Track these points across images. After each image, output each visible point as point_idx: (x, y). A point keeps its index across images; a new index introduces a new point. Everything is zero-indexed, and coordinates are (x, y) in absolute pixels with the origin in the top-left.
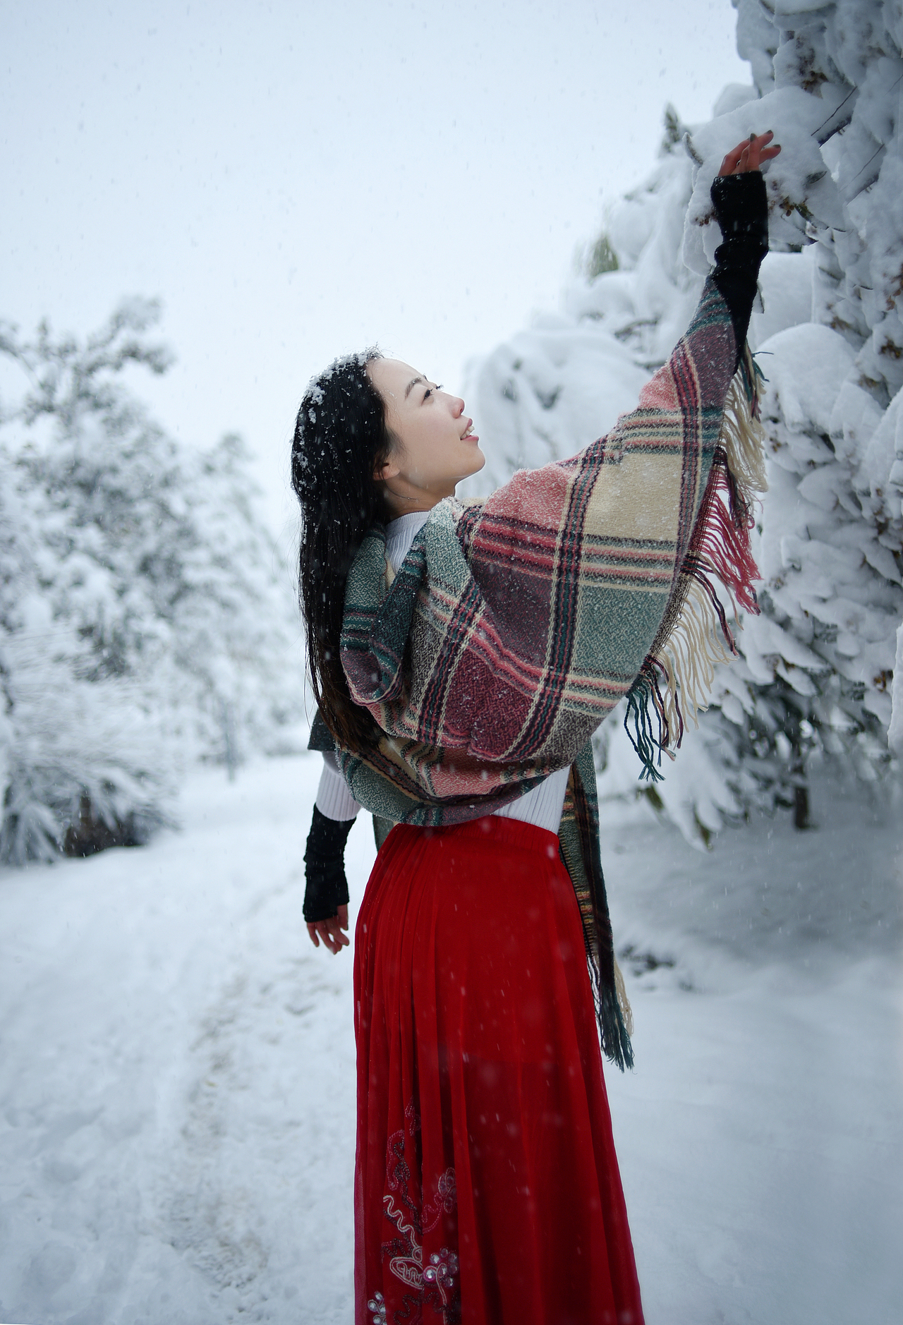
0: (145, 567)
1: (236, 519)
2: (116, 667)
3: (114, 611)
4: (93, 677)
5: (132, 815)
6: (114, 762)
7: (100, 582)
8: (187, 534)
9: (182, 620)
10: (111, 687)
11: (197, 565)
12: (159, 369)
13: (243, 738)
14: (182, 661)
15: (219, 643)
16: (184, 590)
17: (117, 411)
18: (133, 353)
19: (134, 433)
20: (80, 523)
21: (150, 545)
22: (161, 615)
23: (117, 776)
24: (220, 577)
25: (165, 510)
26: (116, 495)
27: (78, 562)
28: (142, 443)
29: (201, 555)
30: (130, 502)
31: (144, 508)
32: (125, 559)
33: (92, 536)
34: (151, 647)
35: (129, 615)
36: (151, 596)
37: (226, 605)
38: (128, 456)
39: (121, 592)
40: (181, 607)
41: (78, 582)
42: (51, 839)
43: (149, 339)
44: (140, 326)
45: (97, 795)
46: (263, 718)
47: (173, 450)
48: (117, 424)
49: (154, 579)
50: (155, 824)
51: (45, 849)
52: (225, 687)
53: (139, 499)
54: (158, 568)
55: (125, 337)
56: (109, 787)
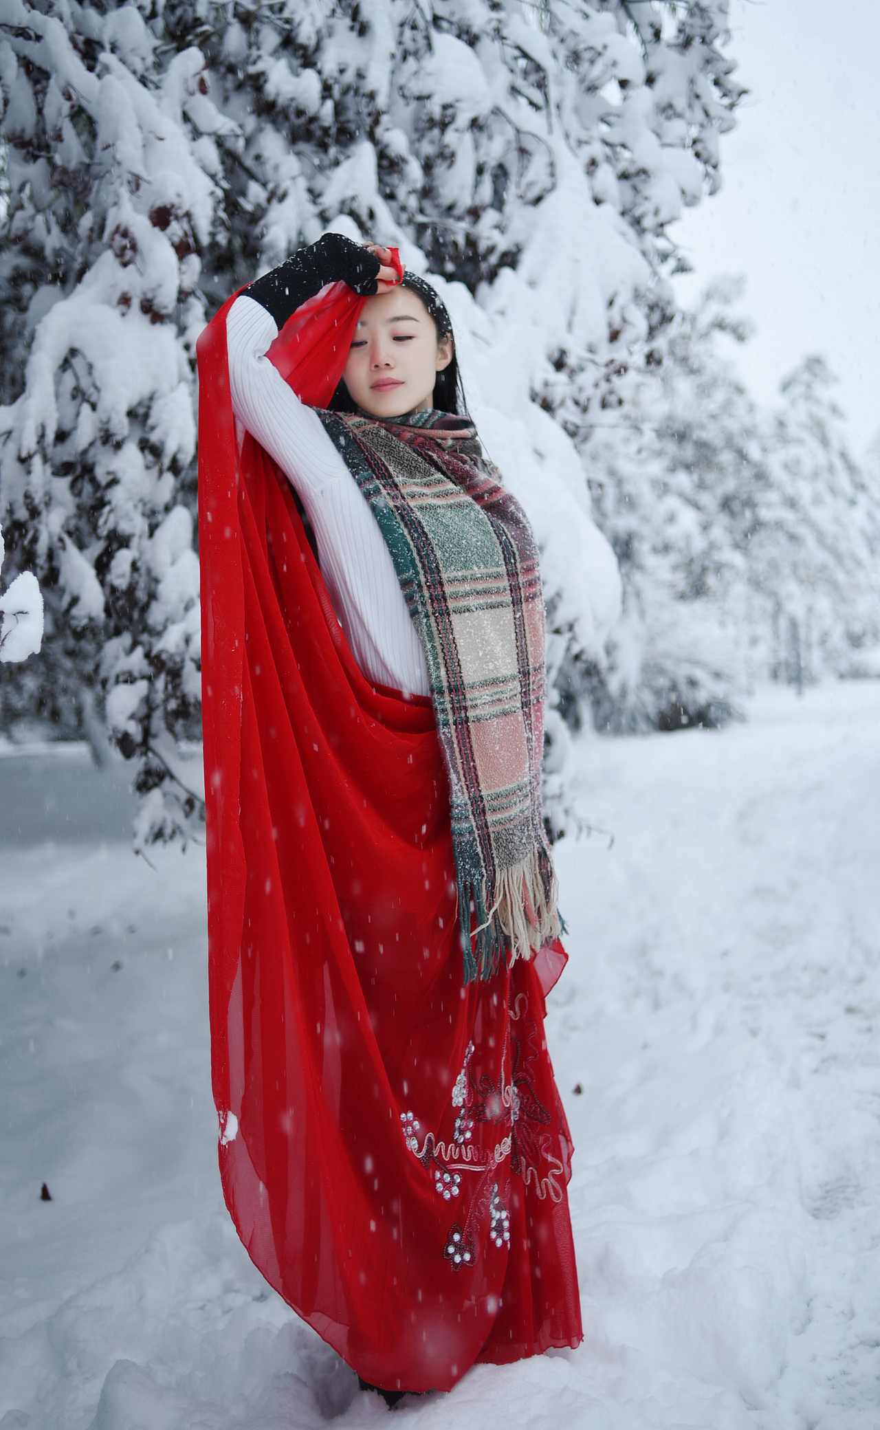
0: (726, 504)
1: (813, 444)
2: (698, 589)
3: (699, 544)
4: (682, 597)
5: (709, 705)
6: (696, 663)
7: (688, 519)
8: (761, 476)
9: (755, 550)
10: (699, 606)
11: (769, 505)
12: (741, 338)
13: (814, 660)
14: (756, 583)
15: (786, 571)
16: (757, 525)
17: (706, 377)
18: (720, 325)
19: (720, 396)
20: (672, 469)
21: (730, 485)
22: (737, 546)
23: (699, 674)
24: (788, 516)
25: (742, 455)
26: (702, 445)
27: (672, 502)
28: (727, 406)
29: (773, 496)
30: (714, 451)
31: (726, 457)
32: (709, 500)
33: (683, 480)
34: (727, 574)
35: (712, 546)
36: (730, 531)
37: (793, 538)
38: (713, 417)
39: (706, 527)
40: (755, 539)
41: (671, 518)
42: (648, 718)
43: (733, 313)
44: (727, 300)
45: (683, 687)
46: (837, 640)
47: (751, 408)
48: (704, 391)
49: (733, 514)
50: (725, 716)
51: (642, 725)
52: (795, 607)
53: (722, 448)
54: (736, 506)
55: (714, 309)
56: (693, 683)
